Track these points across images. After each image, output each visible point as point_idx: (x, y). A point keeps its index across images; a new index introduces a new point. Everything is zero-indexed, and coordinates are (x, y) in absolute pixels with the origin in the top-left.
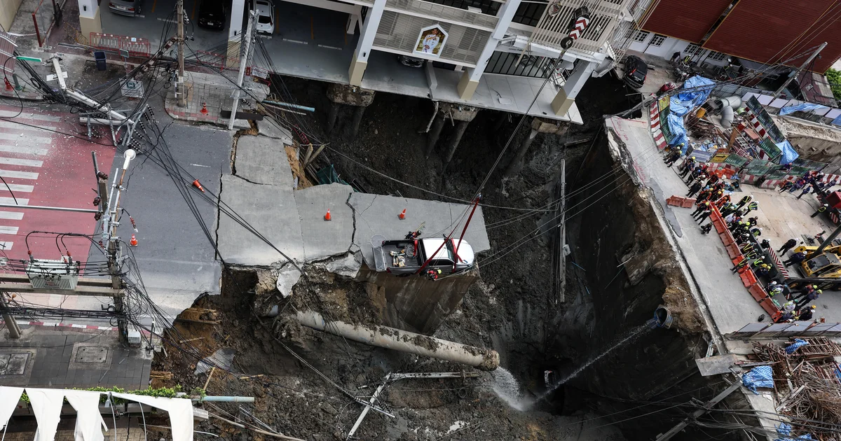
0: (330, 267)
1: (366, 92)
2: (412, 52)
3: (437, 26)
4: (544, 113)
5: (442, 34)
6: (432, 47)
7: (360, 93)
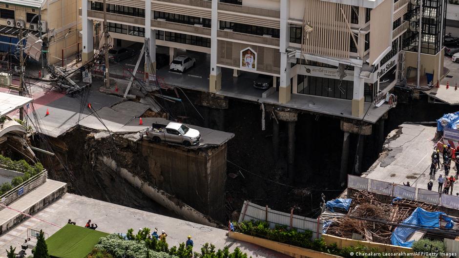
0: (125, 136)
1: (219, 97)
2: (240, 67)
3: (249, 48)
4: (342, 114)
5: (254, 54)
6: (251, 63)
7: (216, 98)
